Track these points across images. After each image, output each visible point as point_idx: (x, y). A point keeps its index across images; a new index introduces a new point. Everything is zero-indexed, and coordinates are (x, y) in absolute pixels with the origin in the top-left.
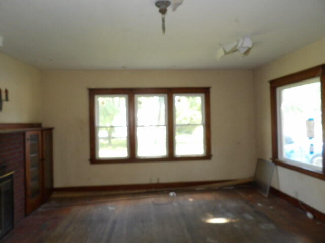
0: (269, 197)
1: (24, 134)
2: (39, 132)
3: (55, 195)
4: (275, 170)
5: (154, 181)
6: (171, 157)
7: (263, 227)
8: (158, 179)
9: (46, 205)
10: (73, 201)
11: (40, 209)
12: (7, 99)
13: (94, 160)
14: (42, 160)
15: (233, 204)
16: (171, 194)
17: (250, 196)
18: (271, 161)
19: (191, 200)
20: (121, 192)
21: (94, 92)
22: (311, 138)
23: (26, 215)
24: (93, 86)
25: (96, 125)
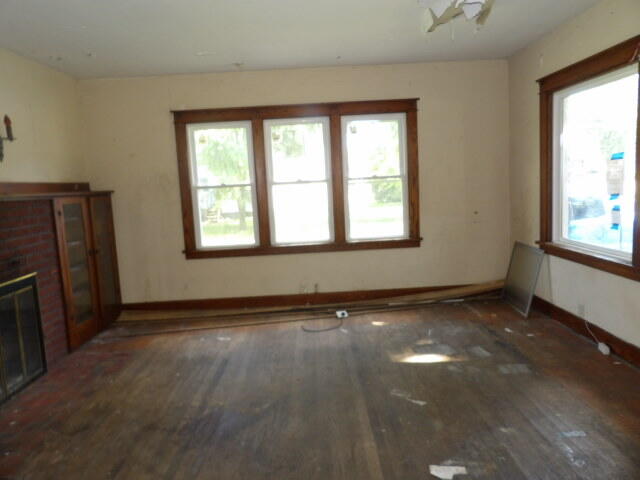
0: (529, 316)
1: (51, 203)
2: (83, 201)
4: (545, 263)
6: (340, 242)
7: (504, 370)
8: (316, 286)
9: (106, 334)
10: (157, 327)
11: (95, 341)
12: (10, 137)
13: (192, 251)
14: (93, 252)
15: (455, 330)
16: (339, 313)
17: (494, 315)
18: (537, 246)
19: (377, 323)
20: (246, 310)
21: (184, 119)
22: (615, 196)
23: (70, 350)
24: (182, 107)
25: (193, 183)
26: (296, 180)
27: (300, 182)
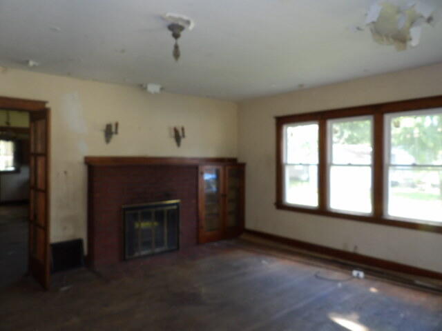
1: (197, 167)
2: (221, 168)
3: (243, 236)
5: (351, 249)
6: (378, 217)
8: (356, 247)
12: (183, 136)
13: (280, 204)
14: (224, 196)
16: (355, 273)
19: (373, 290)
21: (283, 121)
23: (198, 243)
24: (281, 113)
25: (284, 161)
26: (347, 163)
27: (350, 165)
